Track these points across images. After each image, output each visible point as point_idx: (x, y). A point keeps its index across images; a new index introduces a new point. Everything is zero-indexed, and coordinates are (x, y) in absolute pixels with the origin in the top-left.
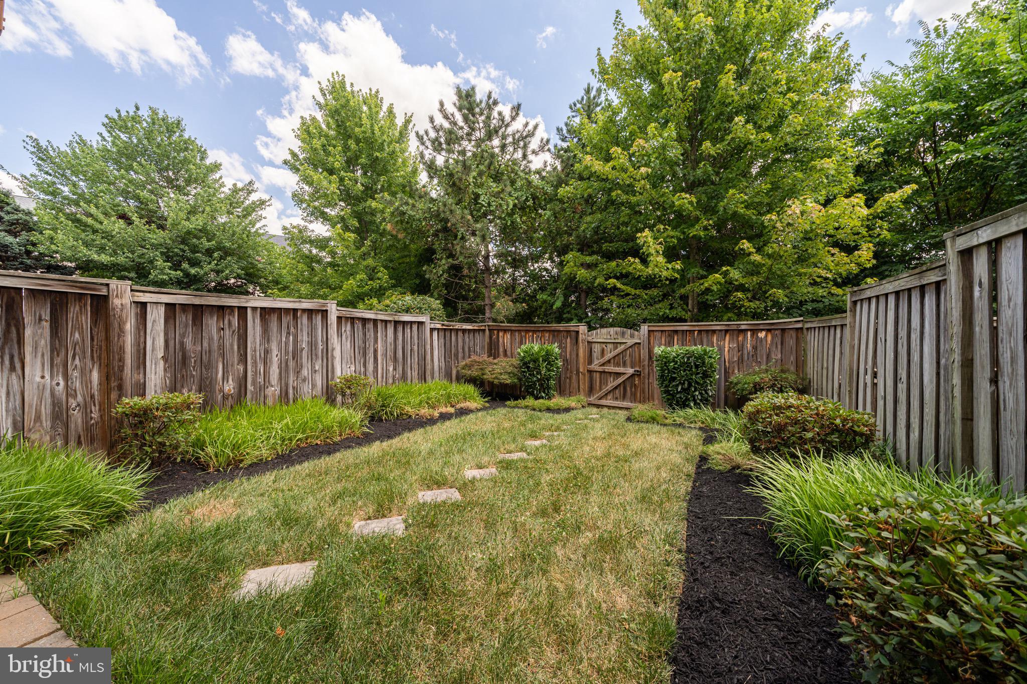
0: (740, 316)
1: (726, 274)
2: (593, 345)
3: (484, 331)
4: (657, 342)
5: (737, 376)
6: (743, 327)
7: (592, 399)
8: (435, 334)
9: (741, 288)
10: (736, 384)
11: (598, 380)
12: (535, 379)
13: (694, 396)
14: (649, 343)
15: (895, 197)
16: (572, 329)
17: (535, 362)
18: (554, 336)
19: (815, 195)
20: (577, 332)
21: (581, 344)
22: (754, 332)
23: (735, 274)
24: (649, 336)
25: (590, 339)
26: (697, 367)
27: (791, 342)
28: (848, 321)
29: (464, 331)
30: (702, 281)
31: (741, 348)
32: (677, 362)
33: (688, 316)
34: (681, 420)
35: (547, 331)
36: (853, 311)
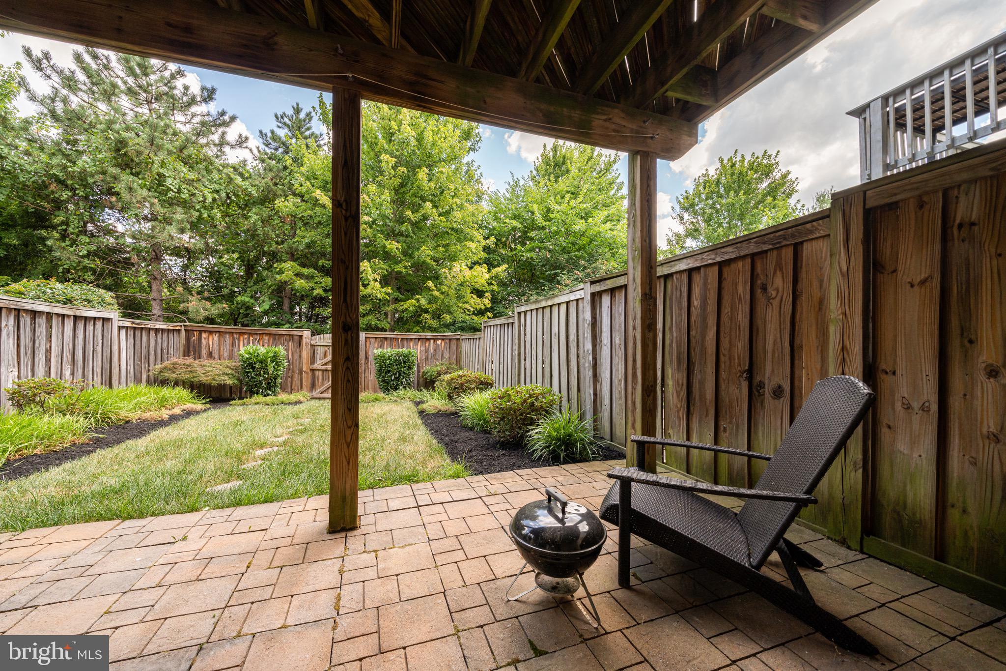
0: (424, 329)
1: (418, 300)
2: (316, 348)
3: (179, 331)
4: (371, 346)
5: (426, 368)
6: (429, 337)
7: (315, 394)
8: (123, 332)
9: (426, 311)
10: (427, 373)
11: (320, 377)
12: (261, 378)
13: (402, 382)
14: (366, 347)
15: (499, 269)
16: (296, 333)
17: (261, 362)
18: (274, 339)
19: (466, 261)
20: (301, 337)
21: (304, 347)
22: (435, 340)
23: (423, 302)
24: (366, 341)
25: (313, 343)
26: (405, 362)
27: (454, 347)
28: (482, 336)
29: (157, 331)
30: (402, 303)
31: (427, 351)
32: (391, 360)
33: (388, 326)
34: (395, 398)
35: (266, 334)
36: (484, 331)
